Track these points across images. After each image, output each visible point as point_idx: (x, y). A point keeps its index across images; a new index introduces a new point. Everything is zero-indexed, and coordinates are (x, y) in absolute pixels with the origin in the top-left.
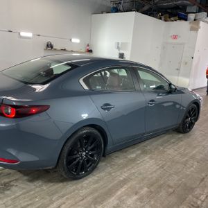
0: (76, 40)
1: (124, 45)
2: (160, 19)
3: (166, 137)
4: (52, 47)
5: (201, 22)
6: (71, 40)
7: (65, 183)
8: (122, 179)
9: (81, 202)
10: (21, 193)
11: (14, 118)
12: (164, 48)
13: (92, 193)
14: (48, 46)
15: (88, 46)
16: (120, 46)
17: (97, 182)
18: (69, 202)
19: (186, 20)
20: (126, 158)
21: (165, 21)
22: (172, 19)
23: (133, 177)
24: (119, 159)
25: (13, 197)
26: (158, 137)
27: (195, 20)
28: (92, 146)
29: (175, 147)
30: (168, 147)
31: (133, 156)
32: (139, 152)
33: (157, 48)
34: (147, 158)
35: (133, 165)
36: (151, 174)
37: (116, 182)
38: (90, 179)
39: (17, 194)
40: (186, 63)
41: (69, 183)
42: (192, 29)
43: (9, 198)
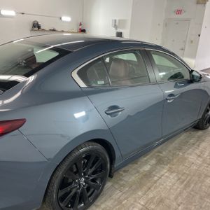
0: (66, 19)
4: (39, 27)
6: (61, 18)
12: (166, 25)
14: (34, 26)
15: (81, 25)
16: (117, 24)
20: (138, 172)
29: (198, 152)
30: (189, 152)
31: (147, 168)
32: (153, 162)
33: (159, 25)
34: (164, 171)
35: (149, 184)
40: (192, 42)
42: (199, 2)
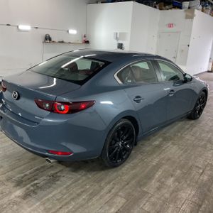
1: (123, 35)
2: (155, 7)
3: (180, 124)
4: (50, 40)
5: (196, 10)
6: (68, 31)
7: (106, 171)
8: (154, 164)
9: (127, 187)
10: (70, 182)
11: (67, 113)
12: (160, 36)
13: (133, 178)
14: (46, 39)
15: (85, 37)
17: (133, 168)
18: (116, 186)
19: (181, 8)
20: (151, 145)
21: (161, 9)
22: (167, 7)
23: (163, 162)
24: (146, 147)
25: (65, 186)
26: (173, 125)
27: (189, 8)
28: (127, 136)
29: (191, 133)
30: (185, 133)
31: (157, 143)
32: (161, 139)
34: (170, 144)
35: (160, 151)
36: (179, 158)
37: (150, 167)
38: (127, 166)
39: (68, 184)
40: (182, 51)
41: (110, 170)
42: (187, 17)
43: (62, 188)
